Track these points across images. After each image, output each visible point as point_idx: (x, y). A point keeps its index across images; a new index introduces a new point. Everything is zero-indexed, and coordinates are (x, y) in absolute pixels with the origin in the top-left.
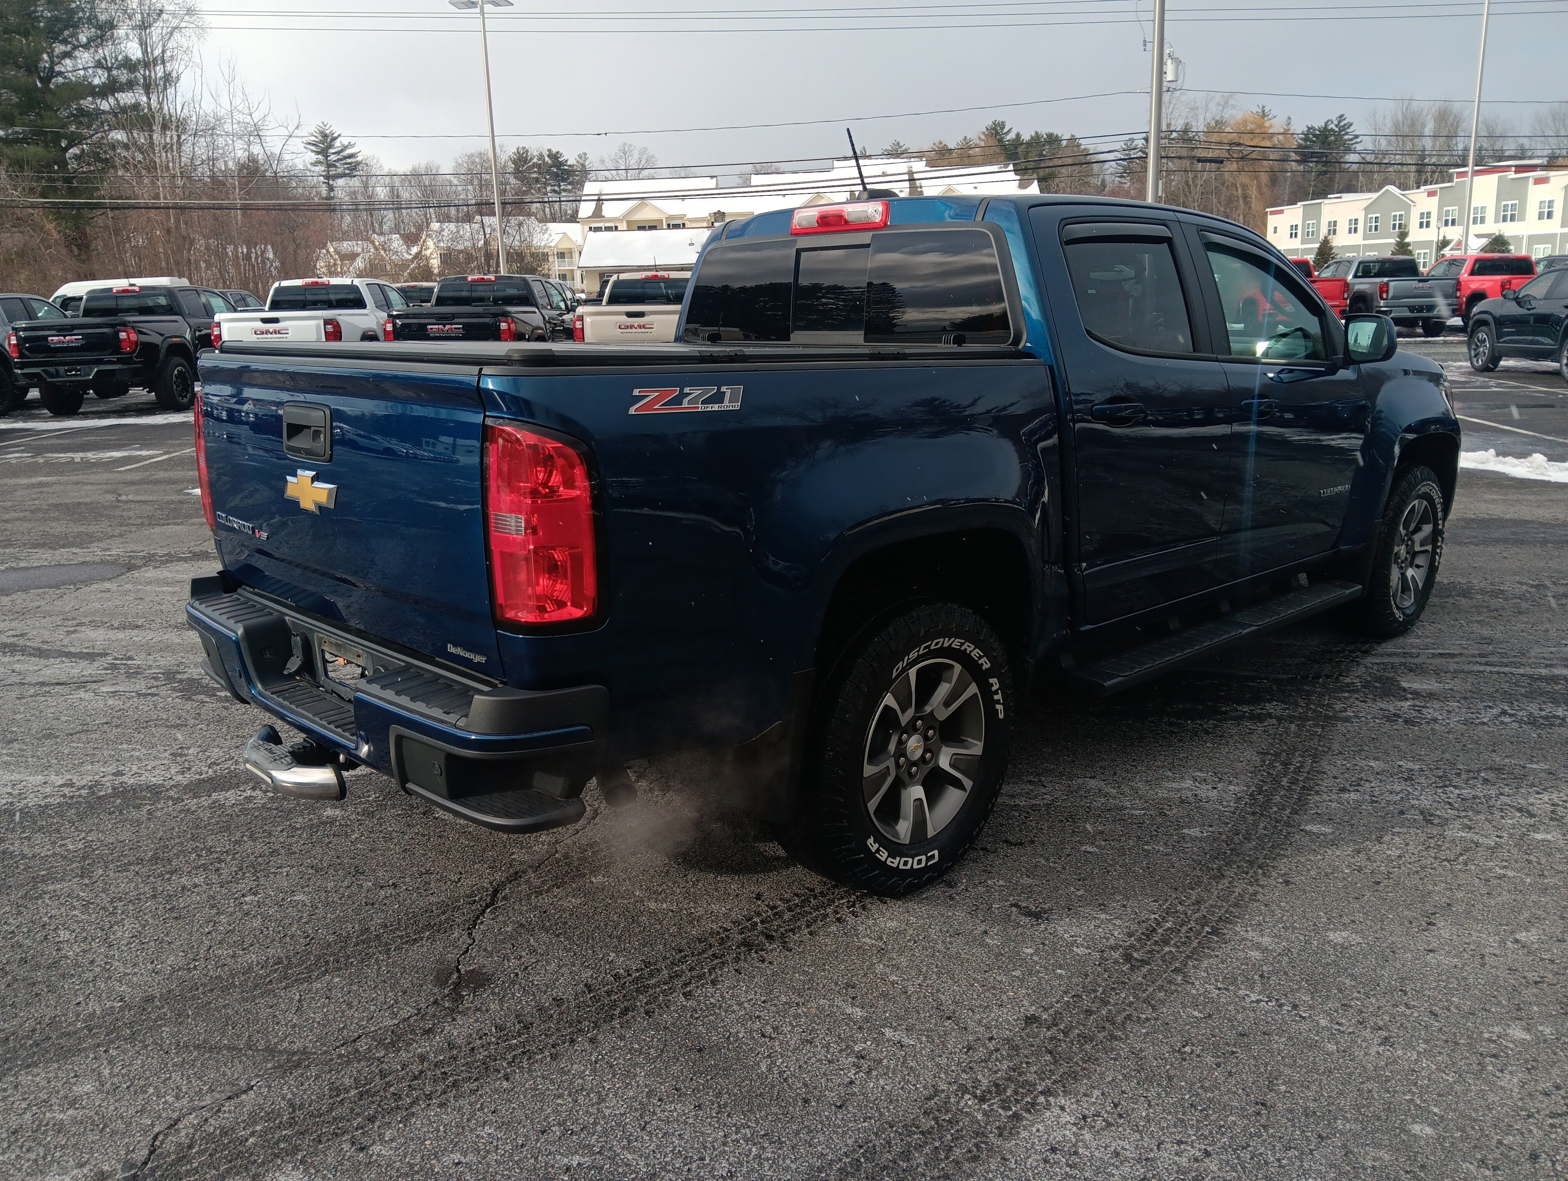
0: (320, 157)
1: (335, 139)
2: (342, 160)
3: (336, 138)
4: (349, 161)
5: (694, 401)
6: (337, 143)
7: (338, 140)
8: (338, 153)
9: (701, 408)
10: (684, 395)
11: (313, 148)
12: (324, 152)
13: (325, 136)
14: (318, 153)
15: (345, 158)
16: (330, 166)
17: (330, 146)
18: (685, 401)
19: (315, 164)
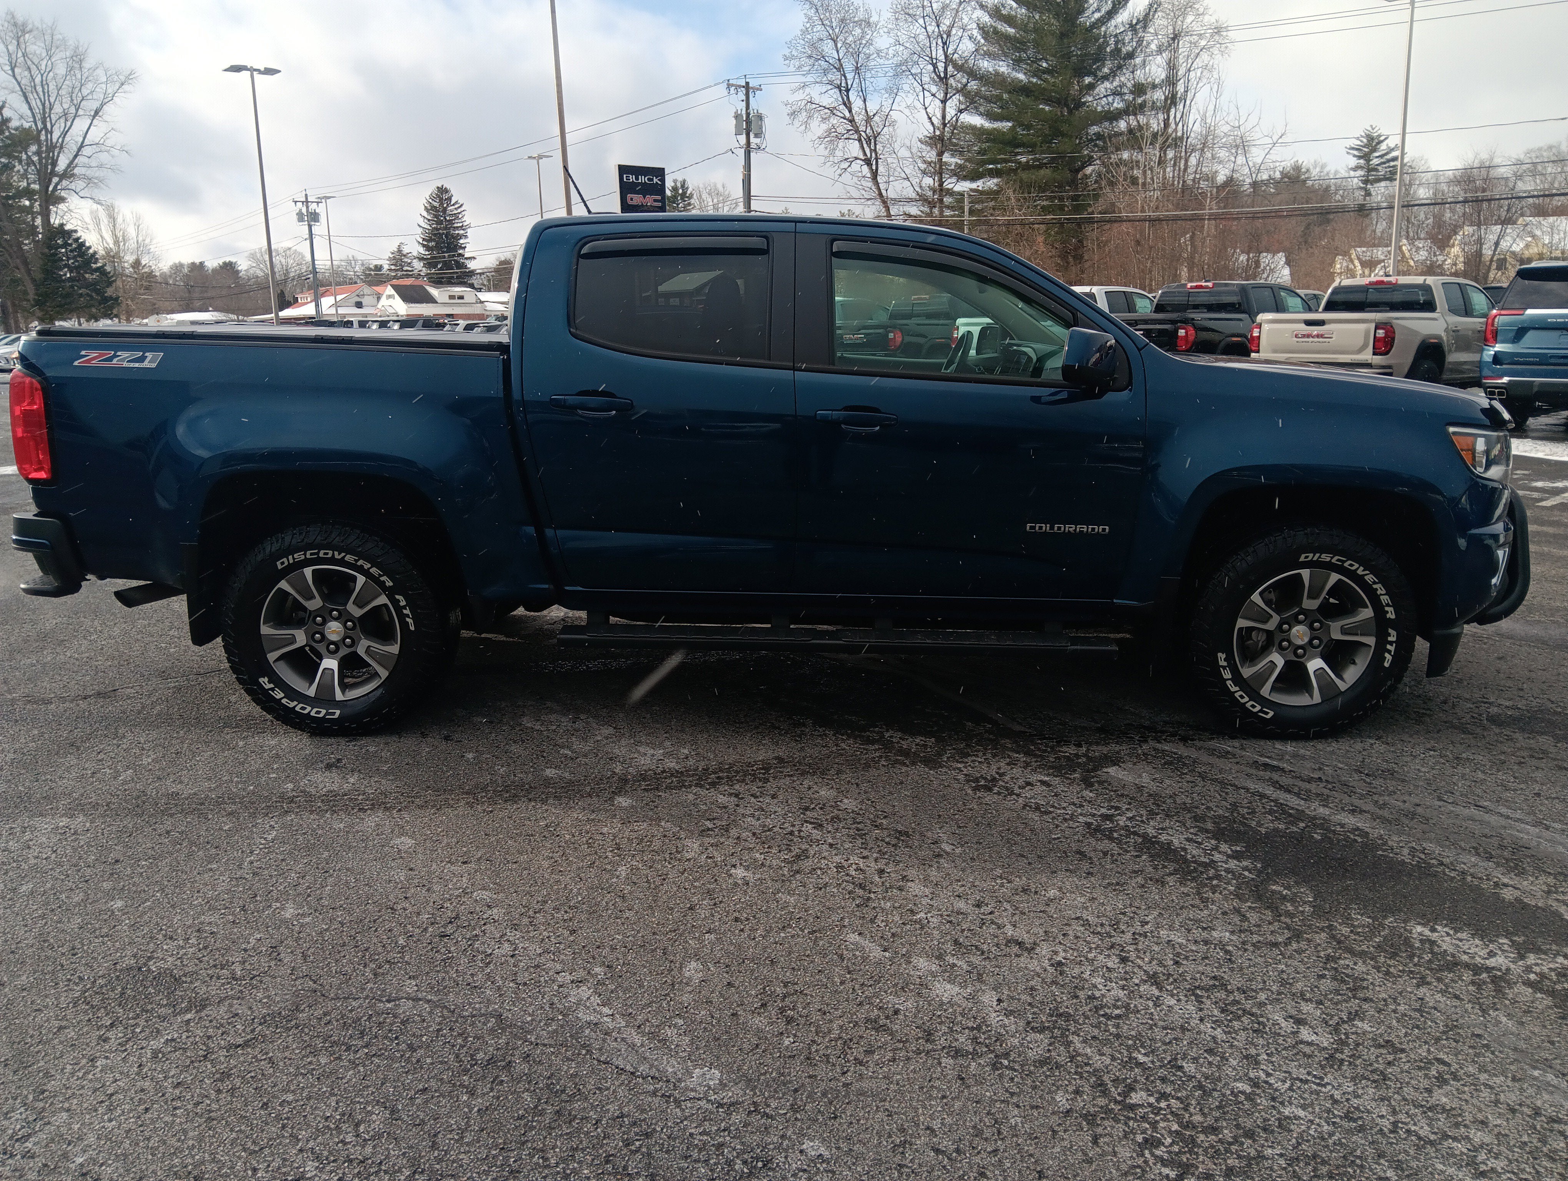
0: (1362, 161)
1: (1380, 142)
2: (1384, 163)
3: (1382, 141)
4: (1392, 164)
5: (123, 360)
6: (1383, 146)
7: (1385, 143)
8: (1381, 156)
9: (125, 364)
10: (115, 356)
11: (1356, 153)
12: (1366, 157)
13: (1370, 138)
14: (1360, 157)
15: (1389, 161)
16: (1369, 170)
17: (1374, 150)
18: (115, 361)
19: (1355, 169)
